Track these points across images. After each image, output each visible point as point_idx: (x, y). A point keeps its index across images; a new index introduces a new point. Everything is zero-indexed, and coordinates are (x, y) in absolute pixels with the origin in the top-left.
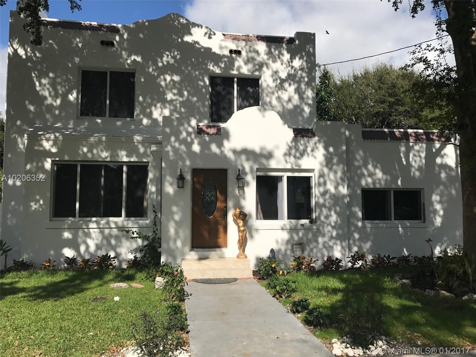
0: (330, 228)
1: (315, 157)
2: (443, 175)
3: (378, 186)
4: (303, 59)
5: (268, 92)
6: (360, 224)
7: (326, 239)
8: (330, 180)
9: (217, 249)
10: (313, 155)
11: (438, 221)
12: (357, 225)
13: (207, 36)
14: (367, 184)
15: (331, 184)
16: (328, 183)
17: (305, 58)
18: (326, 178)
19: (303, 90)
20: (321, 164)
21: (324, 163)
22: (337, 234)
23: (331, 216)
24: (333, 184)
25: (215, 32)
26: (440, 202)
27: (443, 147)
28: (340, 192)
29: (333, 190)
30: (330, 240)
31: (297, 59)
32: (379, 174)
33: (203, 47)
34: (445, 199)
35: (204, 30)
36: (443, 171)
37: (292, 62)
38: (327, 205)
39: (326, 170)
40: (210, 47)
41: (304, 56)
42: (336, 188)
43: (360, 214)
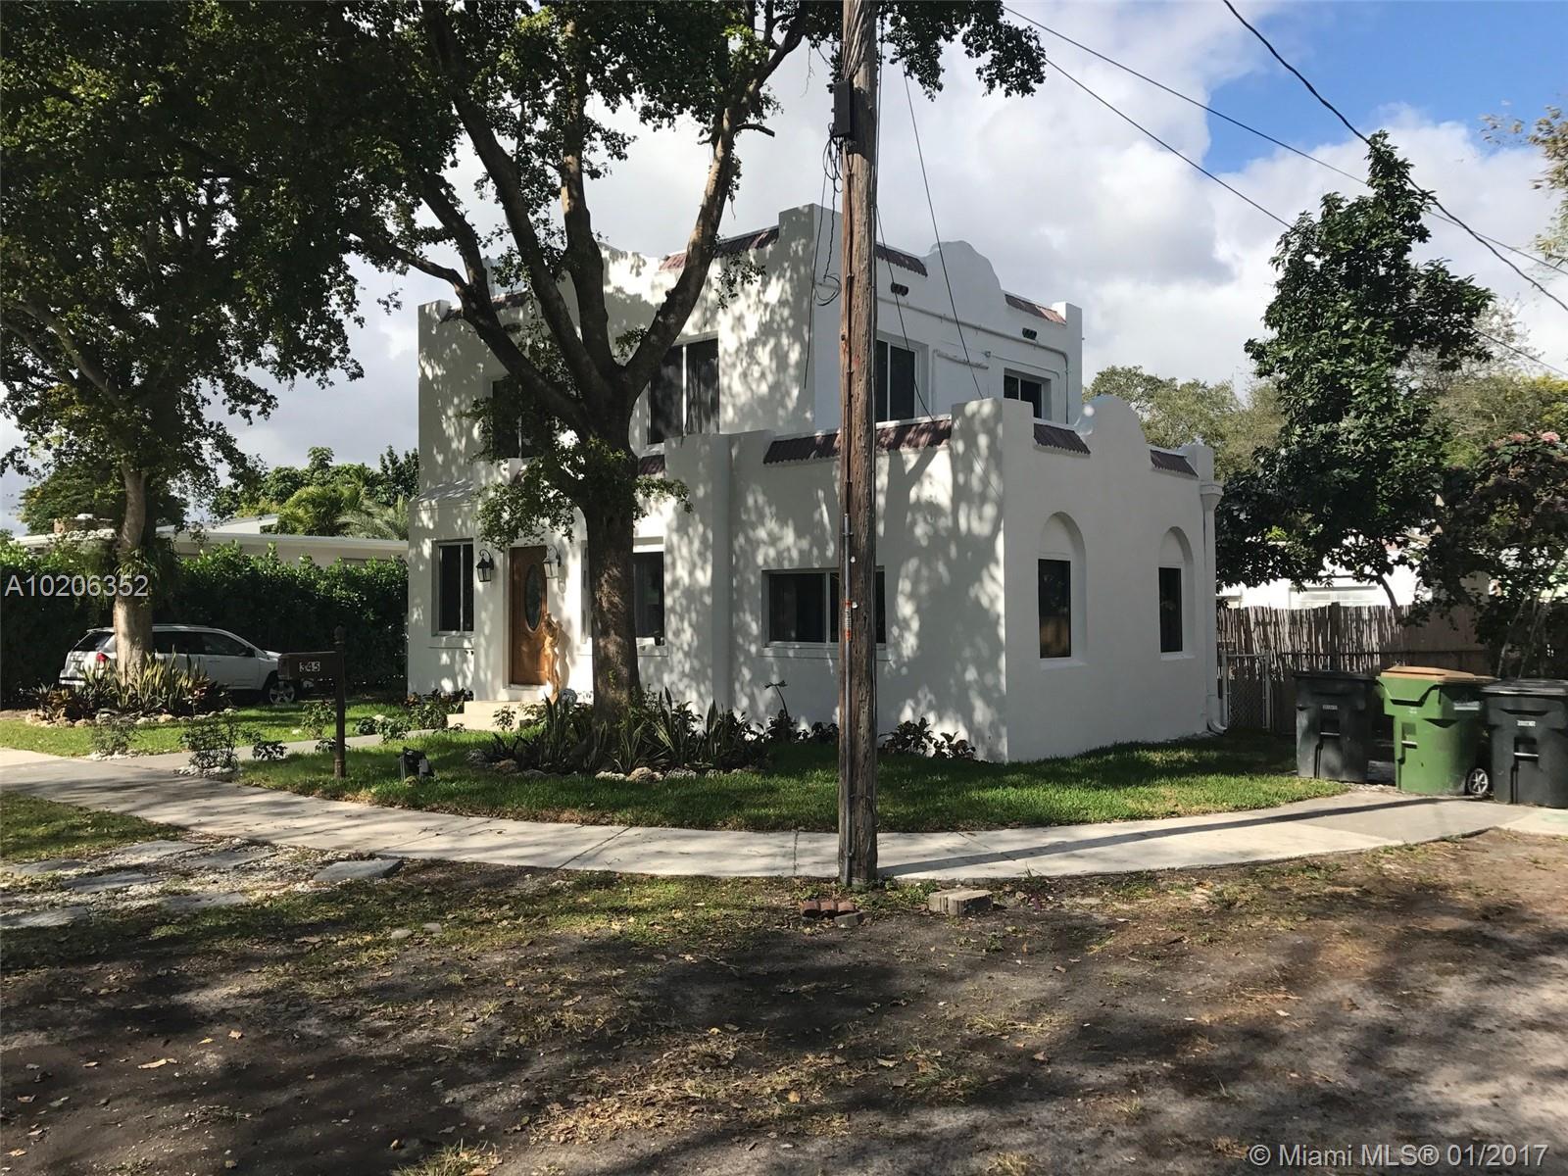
0: (680, 655)
1: (661, 513)
2: (920, 530)
3: (786, 566)
4: (784, 277)
5: (727, 365)
6: (753, 649)
7: (675, 677)
8: (682, 557)
9: (535, 687)
10: (657, 509)
11: (910, 643)
12: (749, 651)
13: (634, 271)
14: (766, 562)
15: (683, 567)
16: (679, 564)
17: (788, 274)
18: (676, 553)
19: (786, 348)
20: (668, 526)
21: (674, 524)
22: (692, 668)
23: (683, 630)
24: (687, 566)
25: (647, 259)
26: (912, 596)
27: (925, 460)
28: (696, 581)
29: (686, 580)
30: (680, 680)
31: (774, 280)
32: (789, 537)
33: (628, 296)
34: (923, 589)
35: (631, 260)
36: (920, 518)
37: (764, 292)
38: (678, 608)
39: (675, 538)
40: (639, 292)
41: (785, 270)
42: (691, 573)
43: (754, 628)
